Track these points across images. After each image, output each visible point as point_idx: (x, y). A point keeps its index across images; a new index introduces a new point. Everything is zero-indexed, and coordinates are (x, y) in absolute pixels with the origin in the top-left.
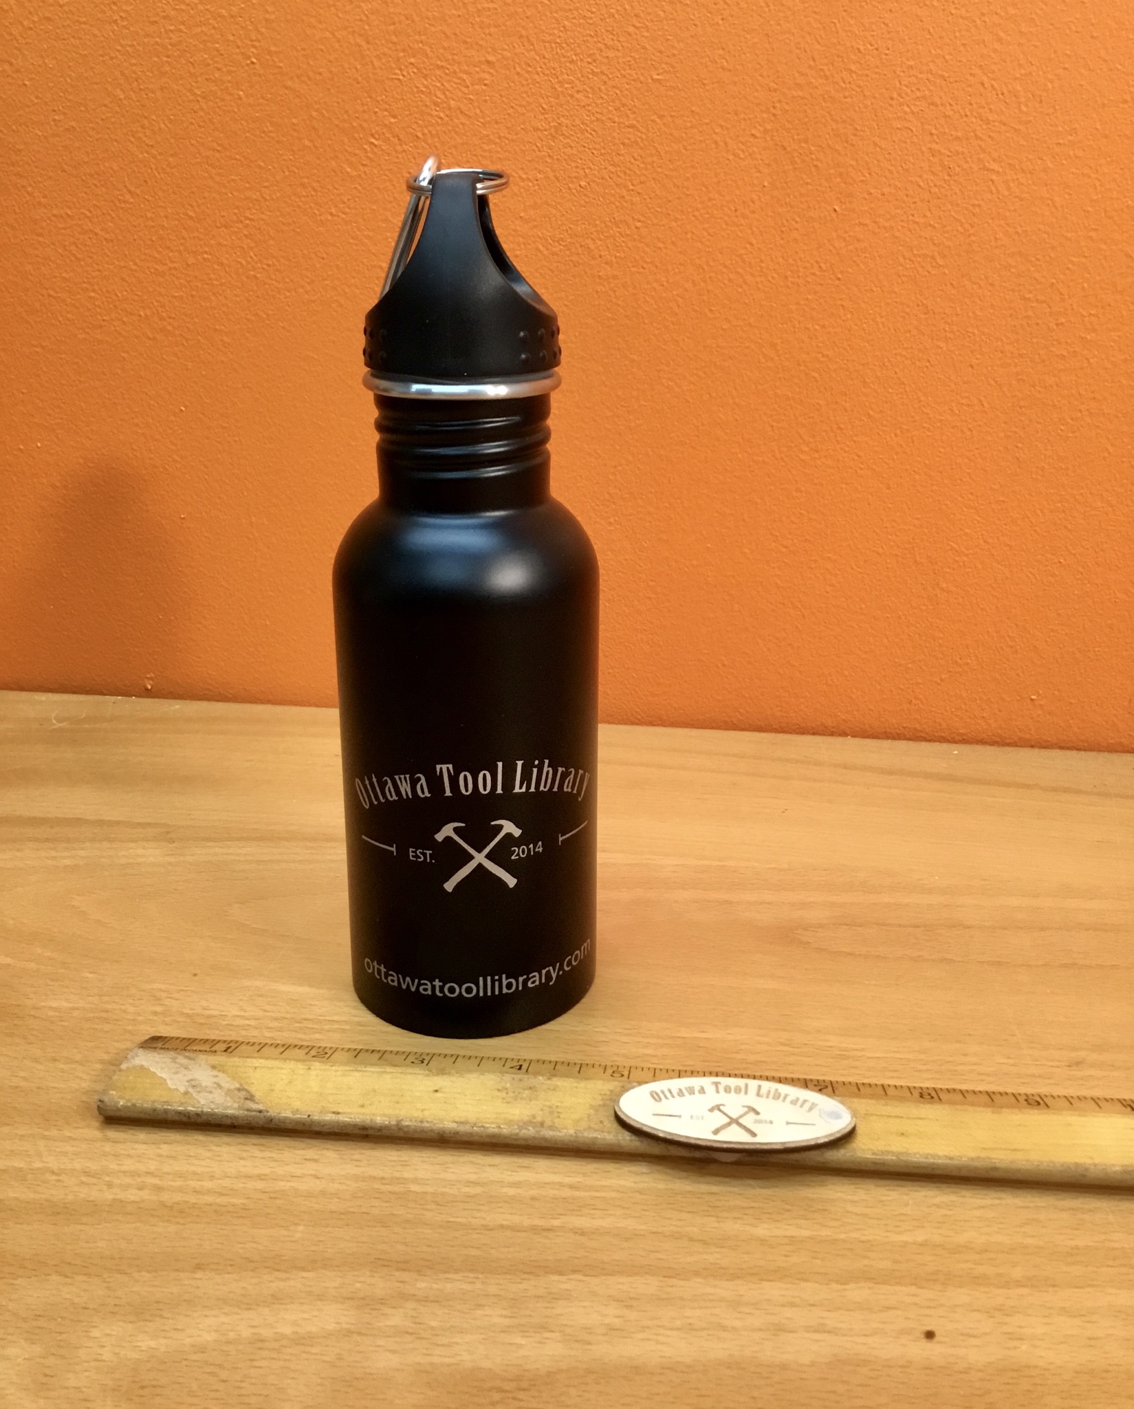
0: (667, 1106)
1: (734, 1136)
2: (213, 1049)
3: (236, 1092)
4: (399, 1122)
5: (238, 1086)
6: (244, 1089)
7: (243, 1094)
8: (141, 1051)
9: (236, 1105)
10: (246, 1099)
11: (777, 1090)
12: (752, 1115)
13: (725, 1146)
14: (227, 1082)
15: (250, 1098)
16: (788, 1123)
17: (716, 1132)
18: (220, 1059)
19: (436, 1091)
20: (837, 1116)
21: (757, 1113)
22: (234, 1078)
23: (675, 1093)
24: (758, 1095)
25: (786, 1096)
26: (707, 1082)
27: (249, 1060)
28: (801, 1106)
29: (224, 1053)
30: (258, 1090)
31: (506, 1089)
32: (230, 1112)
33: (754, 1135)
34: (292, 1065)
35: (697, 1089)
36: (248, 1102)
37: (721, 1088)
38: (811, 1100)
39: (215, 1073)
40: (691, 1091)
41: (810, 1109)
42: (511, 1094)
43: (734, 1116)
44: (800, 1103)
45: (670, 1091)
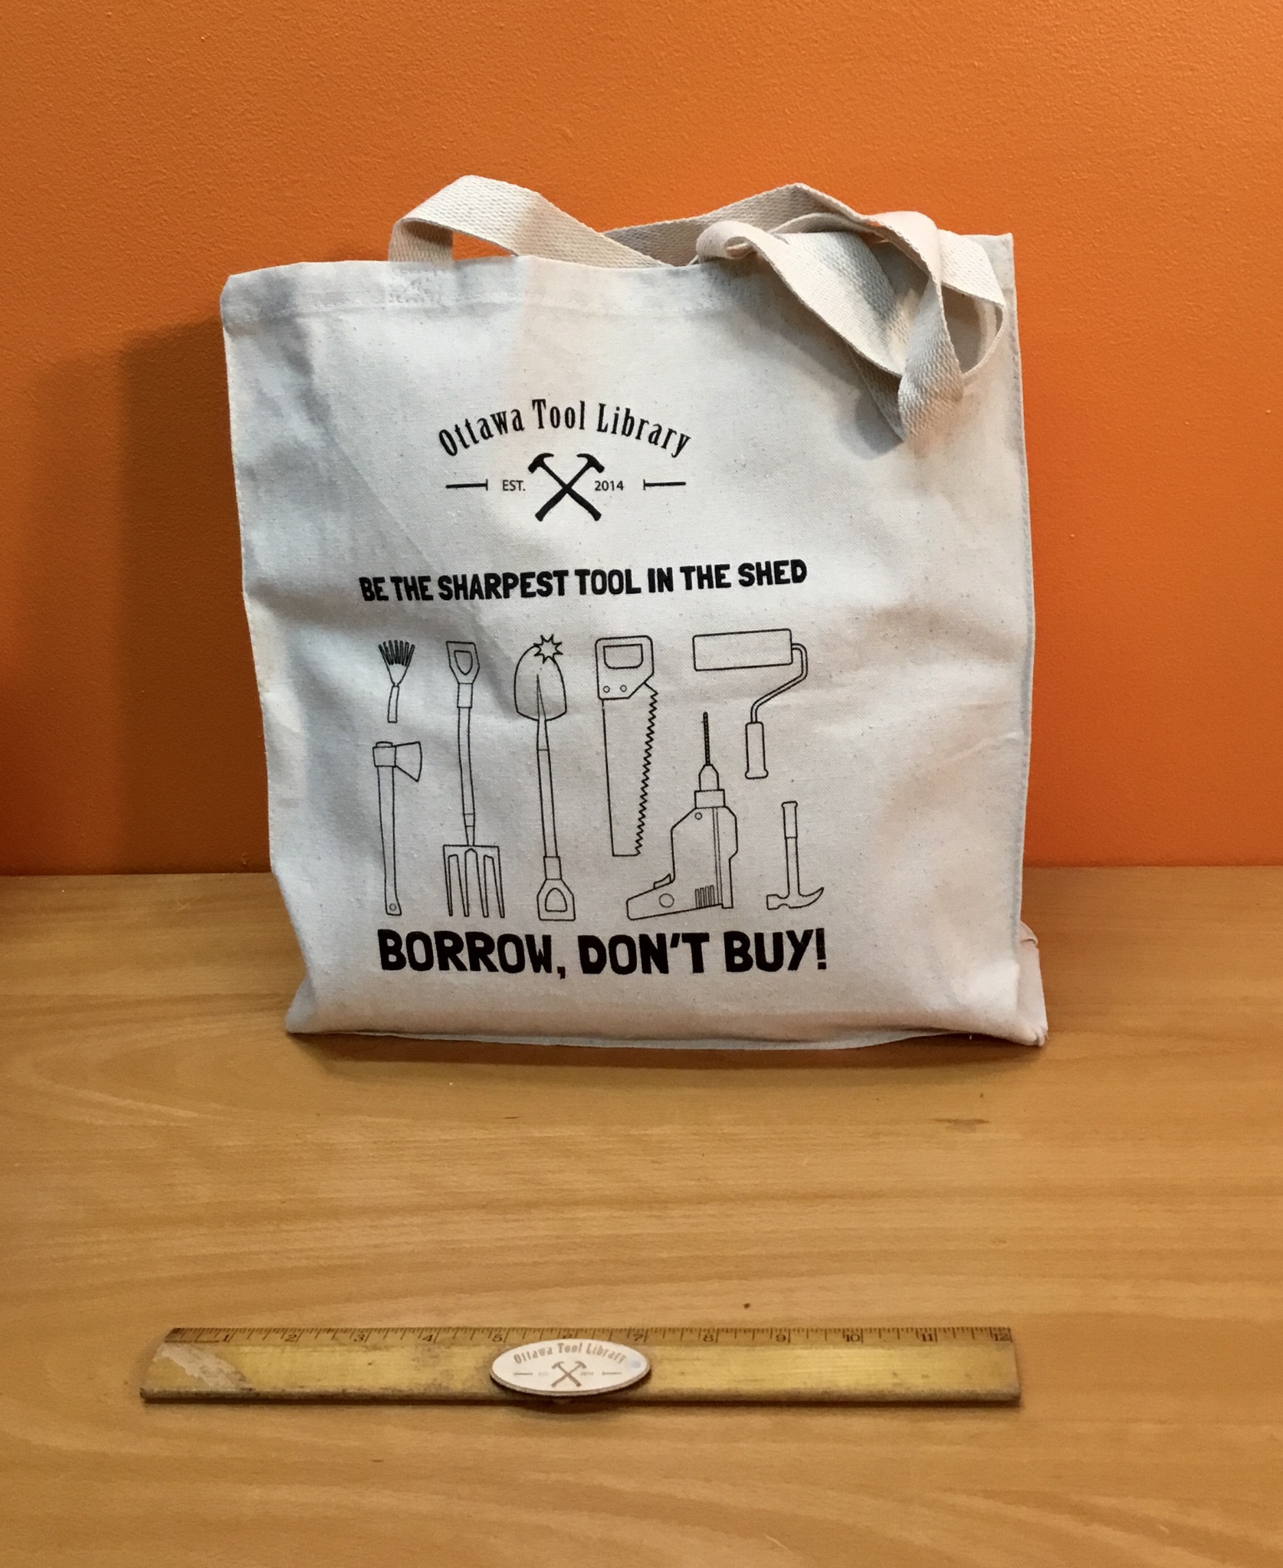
0: (527, 1366)
1: (567, 1387)
2: (216, 1339)
3: (233, 1375)
4: (344, 1391)
5: (234, 1370)
6: (239, 1373)
7: (238, 1376)
8: (165, 1345)
9: (233, 1386)
10: (240, 1380)
11: (601, 1347)
12: (581, 1370)
13: (558, 1395)
14: (227, 1368)
15: (243, 1379)
16: (604, 1374)
17: (554, 1385)
18: (220, 1347)
19: (370, 1364)
20: (637, 1365)
21: (584, 1367)
22: (232, 1364)
23: (531, 1355)
24: (588, 1352)
25: (607, 1351)
26: (553, 1344)
27: (241, 1347)
28: (615, 1359)
29: (224, 1343)
30: (247, 1372)
31: (419, 1358)
32: (229, 1390)
33: (579, 1385)
34: (270, 1349)
35: (547, 1350)
36: (242, 1382)
37: (563, 1348)
38: (623, 1353)
39: (218, 1360)
40: (542, 1352)
41: (621, 1360)
42: (421, 1363)
43: (568, 1370)
44: (614, 1357)
45: (528, 1354)
